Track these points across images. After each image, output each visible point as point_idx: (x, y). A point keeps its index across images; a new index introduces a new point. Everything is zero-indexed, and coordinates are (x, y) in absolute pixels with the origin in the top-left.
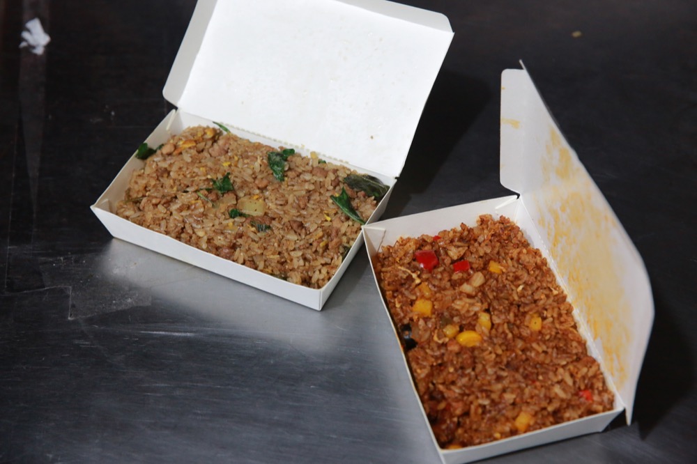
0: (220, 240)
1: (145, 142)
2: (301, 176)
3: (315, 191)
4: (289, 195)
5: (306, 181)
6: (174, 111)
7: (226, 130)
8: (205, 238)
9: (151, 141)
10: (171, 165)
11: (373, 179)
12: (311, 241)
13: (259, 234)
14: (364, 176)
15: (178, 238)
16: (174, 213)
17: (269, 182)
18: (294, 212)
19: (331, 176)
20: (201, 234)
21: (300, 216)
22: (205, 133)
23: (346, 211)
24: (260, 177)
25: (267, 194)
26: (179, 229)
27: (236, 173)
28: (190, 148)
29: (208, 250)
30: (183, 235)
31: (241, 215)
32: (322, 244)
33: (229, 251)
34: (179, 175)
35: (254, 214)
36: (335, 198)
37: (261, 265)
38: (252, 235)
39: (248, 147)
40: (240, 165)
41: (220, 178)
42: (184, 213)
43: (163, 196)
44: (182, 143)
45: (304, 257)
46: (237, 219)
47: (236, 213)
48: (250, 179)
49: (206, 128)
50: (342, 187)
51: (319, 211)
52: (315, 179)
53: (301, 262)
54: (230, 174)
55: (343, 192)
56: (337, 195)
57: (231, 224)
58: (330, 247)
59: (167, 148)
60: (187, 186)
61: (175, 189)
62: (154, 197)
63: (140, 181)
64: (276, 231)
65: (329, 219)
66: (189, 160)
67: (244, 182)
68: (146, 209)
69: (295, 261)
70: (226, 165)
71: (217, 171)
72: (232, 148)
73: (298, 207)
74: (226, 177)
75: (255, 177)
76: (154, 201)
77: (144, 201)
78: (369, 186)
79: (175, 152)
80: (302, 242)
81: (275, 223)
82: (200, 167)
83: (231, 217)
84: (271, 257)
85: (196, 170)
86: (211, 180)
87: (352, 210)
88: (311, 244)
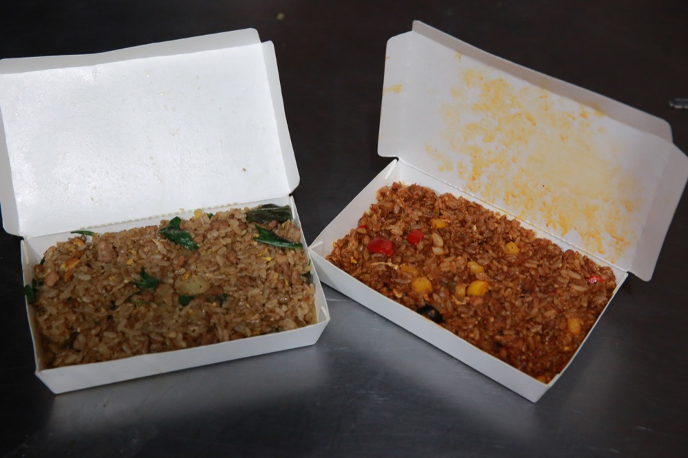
0: (196, 330)
1: (25, 285)
2: (208, 236)
3: (233, 243)
4: (215, 258)
5: (217, 238)
6: (22, 242)
7: (90, 233)
8: (180, 336)
9: (26, 280)
10: (73, 292)
11: (270, 206)
12: (273, 286)
13: (224, 306)
14: (259, 208)
15: (149, 351)
16: (127, 331)
17: (185, 257)
18: (232, 270)
19: (234, 223)
20: (172, 335)
21: (241, 270)
22: (76, 247)
23: (276, 244)
24: (172, 256)
25: (193, 267)
26: (146, 344)
27: (147, 265)
28: (77, 267)
29: (189, 346)
30: (154, 346)
31: (192, 298)
32: (287, 283)
33: (210, 336)
34: (92, 296)
35: (202, 291)
36: (259, 238)
37: (248, 331)
38: (218, 310)
39: (133, 236)
40: (144, 256)
41: (138, 277)
42: (138, 326)
43: (97, 324)
44: (63, 267)
45: (280, 304)
46: (192, 303)
47: (185, 300)
48: (165, 264)
49: (71, 242)
50: (252, 226)
51: (253, 257)
52: (223, 232)
53: (284, 308)
54: (143, 269)
55: (259, 230)
56: (257, 235)
57: (191, 311)
58: (294, 282)
59: (51, 280)
60: (113, 302)
61: (103, 310)
62: (90, 329)
63: (55, 324)
64: (236, 295)
65: (269, 259)
66: (88, 278)
67: (163, 269)
68: (91, 344)
69: (278, 310)
70: (130, 262)
71: (128, 273)
72: (118, 245)
73: (232, 264)
74: (143, 273)
75: (168, 259)
76: (94, 332)
77: (81, 338)
78: (274, 213)
79: (66, 278)
80: (267, 292)
81: (227, 288)
82: (107, 278)
83: (185, 305)
84: (253, 318)
85: (105, 283)
86: (130, 284)
87: (282, 240)
88: (276, 288)
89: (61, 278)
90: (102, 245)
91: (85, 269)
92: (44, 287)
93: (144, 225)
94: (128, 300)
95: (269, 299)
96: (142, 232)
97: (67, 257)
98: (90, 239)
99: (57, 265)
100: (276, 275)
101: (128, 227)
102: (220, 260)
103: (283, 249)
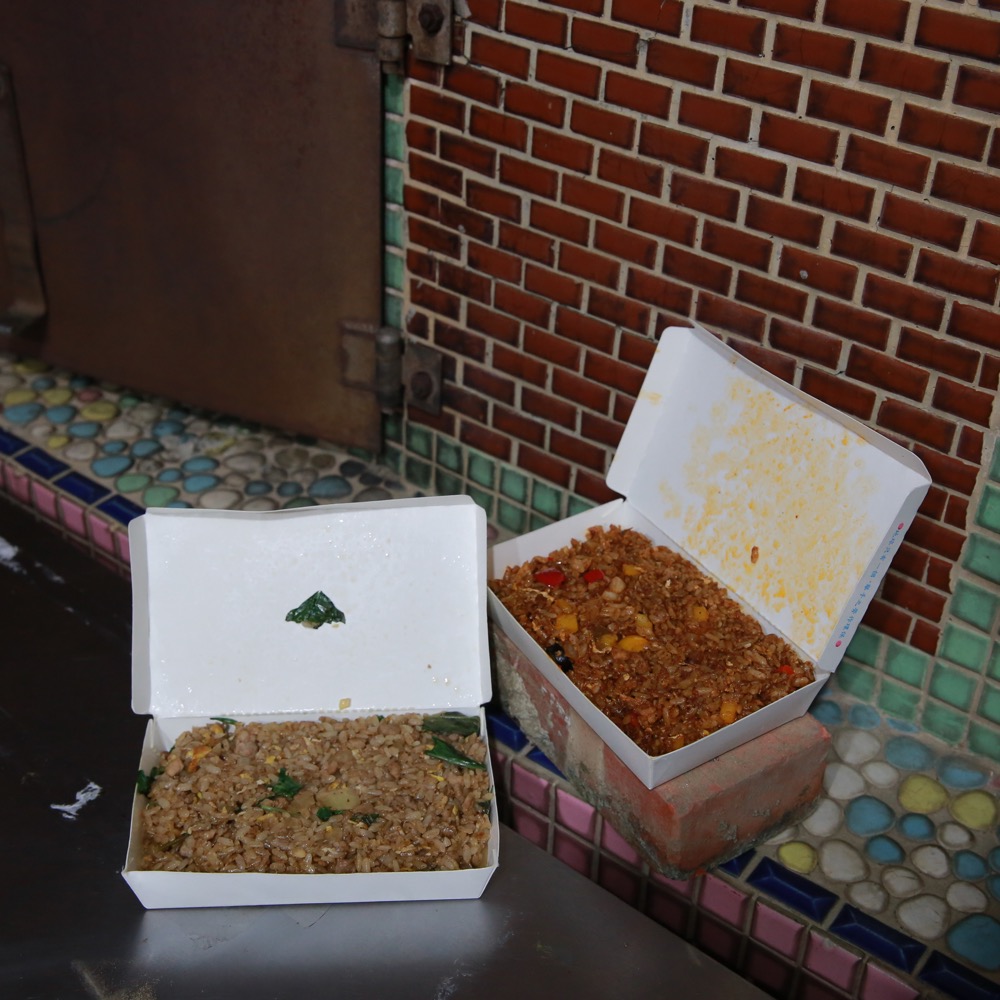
0: (331, 853)
1: (140, 769)
2: (372, 742)
4: (373, 770)
5: (382, 746)
6: (151, 721)
7: (233, 722)
8: (309, 857)
9: (145, 765)
10: (195, 784)
11: (455, 714)
12: (438, 813)
13: (371, 829)
14: (441, 715)
15: (268, 871)
16: (246, 840)
17: (339, 764)
18: (391, 786)
19: (408, 730)
20: (300, 854)
21: (403, 788)
22: (213, 733)
23: (454, 761)
24: (323, 761)
25: (344, 777)
26: (266, 859)
27: (290, 767)
28: (207, 756)
29: (317, 872)
30: (274, 866)
31: (334, 813)
32: (454, 811)
33: (348, 863)
34: (216, 793)
35: (348, 807)
36: (432, 752)
37: (396, 864)
38: (363, 833)
39: (282, 731)
40: (288, 755)
41: (275, 779)
42: (260, 837)
43: (214, 826)
44: (190, 755)
45: (443, 835)
46: (332, 820)
47: (326, 814)
48: (312, 767)
49: (208, 727)
50: (428, 736)
51: (421, 773)
52: (391, 738)
53: (446, 842)
54: (283, 771)
55: (435, 741)
56: (431, 747)
57: (329, 828)
58: (465, 810)
59: (174, 767)
60: (239, 804)
61: (224, 811)
62: (203, 831)
63: (163, 819)
64: (389, 817)
65: (440, 778)
66: (216, 770)
67: (308, 773)
68: (200, 850)
69: (437, 843)
70: (270, 761)
71: (264, 772)
72: (260, 739)
73: (393, 779)
74: (282, 775)
75: (317, 764)
76: (207, 836)
77: (190, 841)
78: (458, 723)
79: (190, 768)
80: (429, 817)
81: (380, 807)
82: (238, 775)
83: (324, 820)
84: (404, 850)
85: (236, 779)
86: (265, 786)
87: (462, 756)
88: (440, 816)
89: (185, 769)
90: (243, 736)
91: (216, 759)
92: (164, 776)
93: (299, 719)
94: (256, 805)
95: (429, 828)
96: (293, 727)
97: (197, 743)
98: (232, 729)
99: (184, 752)
100: (445, 799)
101: (280, 720)
102: (379, 773)
103: (460, 769)
